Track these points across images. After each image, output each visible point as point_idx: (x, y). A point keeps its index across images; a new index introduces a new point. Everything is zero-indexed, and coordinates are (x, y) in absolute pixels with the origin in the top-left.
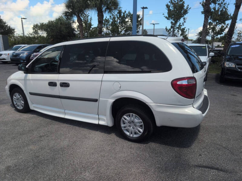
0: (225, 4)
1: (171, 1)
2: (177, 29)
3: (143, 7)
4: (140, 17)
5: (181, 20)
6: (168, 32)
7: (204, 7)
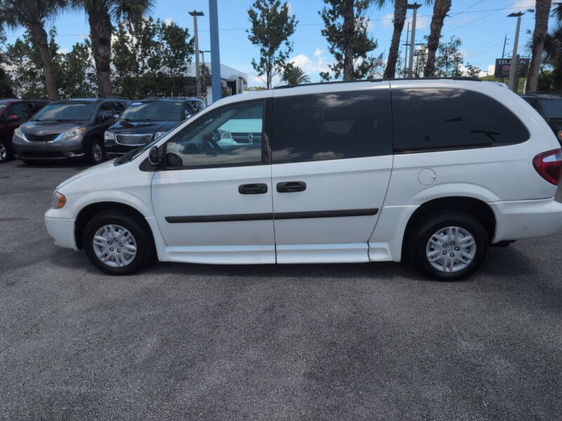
0: (361, 19)
1: (258, 3)
2: (277, 65)
3: (195, 11)
4: (189, 36)
5: (280, 46)
6: (258, 70)
7: (327, 22)
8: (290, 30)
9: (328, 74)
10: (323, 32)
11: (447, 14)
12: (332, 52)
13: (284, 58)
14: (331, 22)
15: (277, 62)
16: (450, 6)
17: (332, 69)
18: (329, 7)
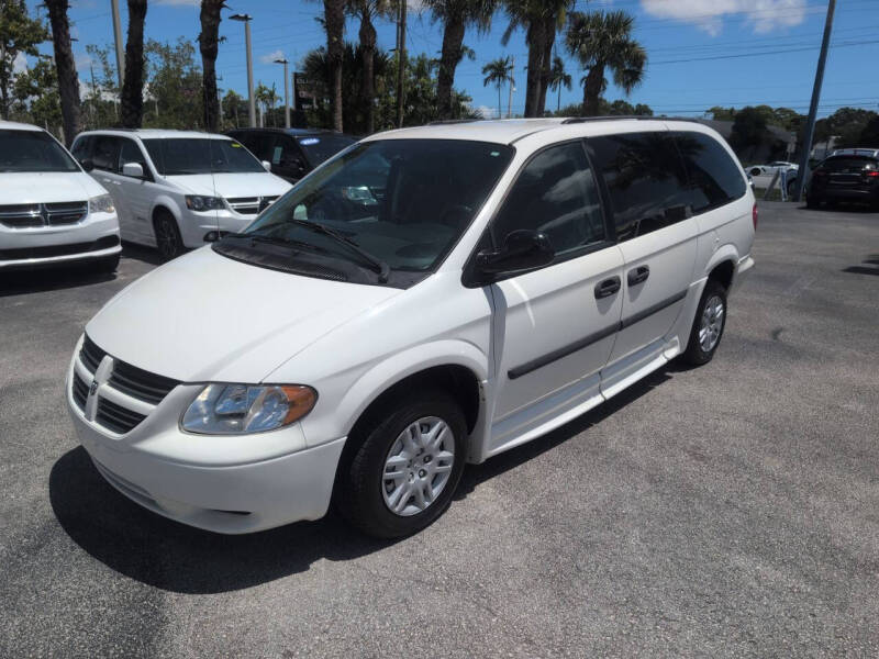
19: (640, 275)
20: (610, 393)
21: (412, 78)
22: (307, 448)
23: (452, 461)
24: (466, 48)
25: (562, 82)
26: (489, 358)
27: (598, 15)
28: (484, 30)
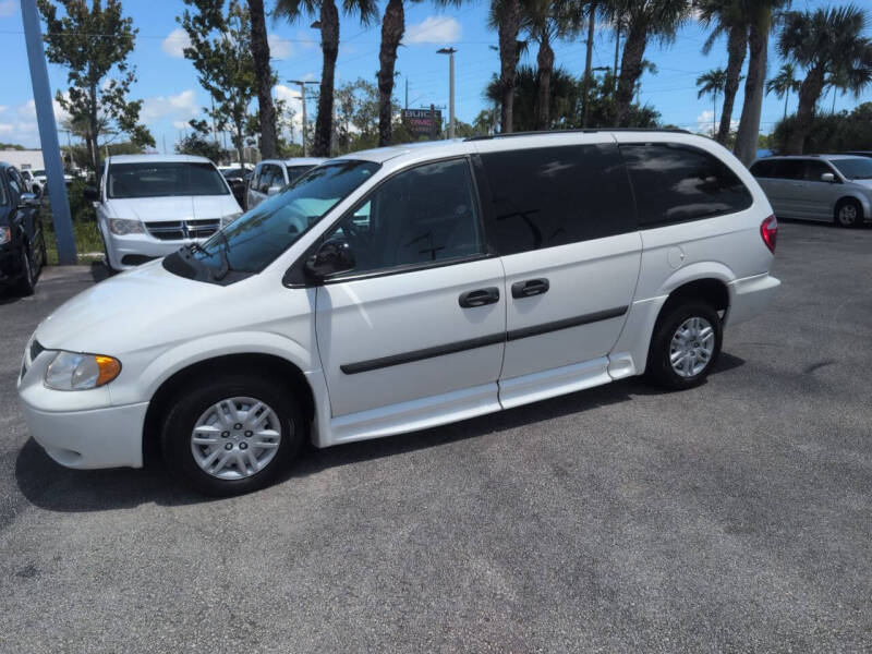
2: (108, 105)
5: (110, 71)
7: (193, 35)
8: (127, 44)
9: (204, 123)
10: (186, 51)
11: (401, 42)
12: (207, 87)
13: (119, 91)
14: (200, 35)
15: (106, 99)
16: (403, 31)
17: (211, 115)
18: (195, 11)
19: (532, 288)
20: (509, 403)
21: (599, 96)
22: (112, 406)
23: (279, 440)
24: (646, 63)
25: (791, 87)
26: (312, 352)
27: (821, 13)
28: (668, 41)
